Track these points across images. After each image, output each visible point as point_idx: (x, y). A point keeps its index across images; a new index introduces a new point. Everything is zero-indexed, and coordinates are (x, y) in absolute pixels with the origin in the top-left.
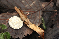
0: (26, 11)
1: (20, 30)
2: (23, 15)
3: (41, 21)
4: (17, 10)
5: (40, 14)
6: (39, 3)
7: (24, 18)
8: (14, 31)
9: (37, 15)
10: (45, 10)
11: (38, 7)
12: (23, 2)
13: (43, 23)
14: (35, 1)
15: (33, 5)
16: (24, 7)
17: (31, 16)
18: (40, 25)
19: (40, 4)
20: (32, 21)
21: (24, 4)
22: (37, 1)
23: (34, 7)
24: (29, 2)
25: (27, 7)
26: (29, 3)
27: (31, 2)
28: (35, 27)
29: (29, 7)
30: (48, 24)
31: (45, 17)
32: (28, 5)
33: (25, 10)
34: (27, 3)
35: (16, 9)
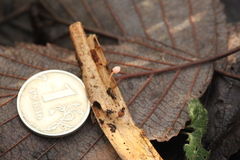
0: (136, 53)
1: (64, 144)
2: (96, 74)
3: (183, 122)
4: (77, 42)
5: (194, 82)
6: (216, 24)
7: (98, 90)
8: (31, 143)
9: (178, 83)
10: (232, 68)
11: (203, 46)
12: (142, 7)
13: (191, 130)
14: (205, 13)
15: (184, 30)
16: (142, 31)
17: (147, 85)
18: (170, 138)
19: (223, 29)
20: (142, 111)
21: (145, 18)
22: (211, 12)
23: (184, 39)
24: (174, 13)
25: (153, 37)
26: (172, 18)
27: (183, 10)
28: (136, 145)
29: (161, 38)
30: (224, 141)
31: (222, 101)
32: (161, 25)
33: (136, 46)
34: (163, 12)
35: (75, 36)
